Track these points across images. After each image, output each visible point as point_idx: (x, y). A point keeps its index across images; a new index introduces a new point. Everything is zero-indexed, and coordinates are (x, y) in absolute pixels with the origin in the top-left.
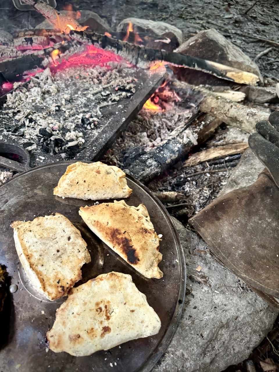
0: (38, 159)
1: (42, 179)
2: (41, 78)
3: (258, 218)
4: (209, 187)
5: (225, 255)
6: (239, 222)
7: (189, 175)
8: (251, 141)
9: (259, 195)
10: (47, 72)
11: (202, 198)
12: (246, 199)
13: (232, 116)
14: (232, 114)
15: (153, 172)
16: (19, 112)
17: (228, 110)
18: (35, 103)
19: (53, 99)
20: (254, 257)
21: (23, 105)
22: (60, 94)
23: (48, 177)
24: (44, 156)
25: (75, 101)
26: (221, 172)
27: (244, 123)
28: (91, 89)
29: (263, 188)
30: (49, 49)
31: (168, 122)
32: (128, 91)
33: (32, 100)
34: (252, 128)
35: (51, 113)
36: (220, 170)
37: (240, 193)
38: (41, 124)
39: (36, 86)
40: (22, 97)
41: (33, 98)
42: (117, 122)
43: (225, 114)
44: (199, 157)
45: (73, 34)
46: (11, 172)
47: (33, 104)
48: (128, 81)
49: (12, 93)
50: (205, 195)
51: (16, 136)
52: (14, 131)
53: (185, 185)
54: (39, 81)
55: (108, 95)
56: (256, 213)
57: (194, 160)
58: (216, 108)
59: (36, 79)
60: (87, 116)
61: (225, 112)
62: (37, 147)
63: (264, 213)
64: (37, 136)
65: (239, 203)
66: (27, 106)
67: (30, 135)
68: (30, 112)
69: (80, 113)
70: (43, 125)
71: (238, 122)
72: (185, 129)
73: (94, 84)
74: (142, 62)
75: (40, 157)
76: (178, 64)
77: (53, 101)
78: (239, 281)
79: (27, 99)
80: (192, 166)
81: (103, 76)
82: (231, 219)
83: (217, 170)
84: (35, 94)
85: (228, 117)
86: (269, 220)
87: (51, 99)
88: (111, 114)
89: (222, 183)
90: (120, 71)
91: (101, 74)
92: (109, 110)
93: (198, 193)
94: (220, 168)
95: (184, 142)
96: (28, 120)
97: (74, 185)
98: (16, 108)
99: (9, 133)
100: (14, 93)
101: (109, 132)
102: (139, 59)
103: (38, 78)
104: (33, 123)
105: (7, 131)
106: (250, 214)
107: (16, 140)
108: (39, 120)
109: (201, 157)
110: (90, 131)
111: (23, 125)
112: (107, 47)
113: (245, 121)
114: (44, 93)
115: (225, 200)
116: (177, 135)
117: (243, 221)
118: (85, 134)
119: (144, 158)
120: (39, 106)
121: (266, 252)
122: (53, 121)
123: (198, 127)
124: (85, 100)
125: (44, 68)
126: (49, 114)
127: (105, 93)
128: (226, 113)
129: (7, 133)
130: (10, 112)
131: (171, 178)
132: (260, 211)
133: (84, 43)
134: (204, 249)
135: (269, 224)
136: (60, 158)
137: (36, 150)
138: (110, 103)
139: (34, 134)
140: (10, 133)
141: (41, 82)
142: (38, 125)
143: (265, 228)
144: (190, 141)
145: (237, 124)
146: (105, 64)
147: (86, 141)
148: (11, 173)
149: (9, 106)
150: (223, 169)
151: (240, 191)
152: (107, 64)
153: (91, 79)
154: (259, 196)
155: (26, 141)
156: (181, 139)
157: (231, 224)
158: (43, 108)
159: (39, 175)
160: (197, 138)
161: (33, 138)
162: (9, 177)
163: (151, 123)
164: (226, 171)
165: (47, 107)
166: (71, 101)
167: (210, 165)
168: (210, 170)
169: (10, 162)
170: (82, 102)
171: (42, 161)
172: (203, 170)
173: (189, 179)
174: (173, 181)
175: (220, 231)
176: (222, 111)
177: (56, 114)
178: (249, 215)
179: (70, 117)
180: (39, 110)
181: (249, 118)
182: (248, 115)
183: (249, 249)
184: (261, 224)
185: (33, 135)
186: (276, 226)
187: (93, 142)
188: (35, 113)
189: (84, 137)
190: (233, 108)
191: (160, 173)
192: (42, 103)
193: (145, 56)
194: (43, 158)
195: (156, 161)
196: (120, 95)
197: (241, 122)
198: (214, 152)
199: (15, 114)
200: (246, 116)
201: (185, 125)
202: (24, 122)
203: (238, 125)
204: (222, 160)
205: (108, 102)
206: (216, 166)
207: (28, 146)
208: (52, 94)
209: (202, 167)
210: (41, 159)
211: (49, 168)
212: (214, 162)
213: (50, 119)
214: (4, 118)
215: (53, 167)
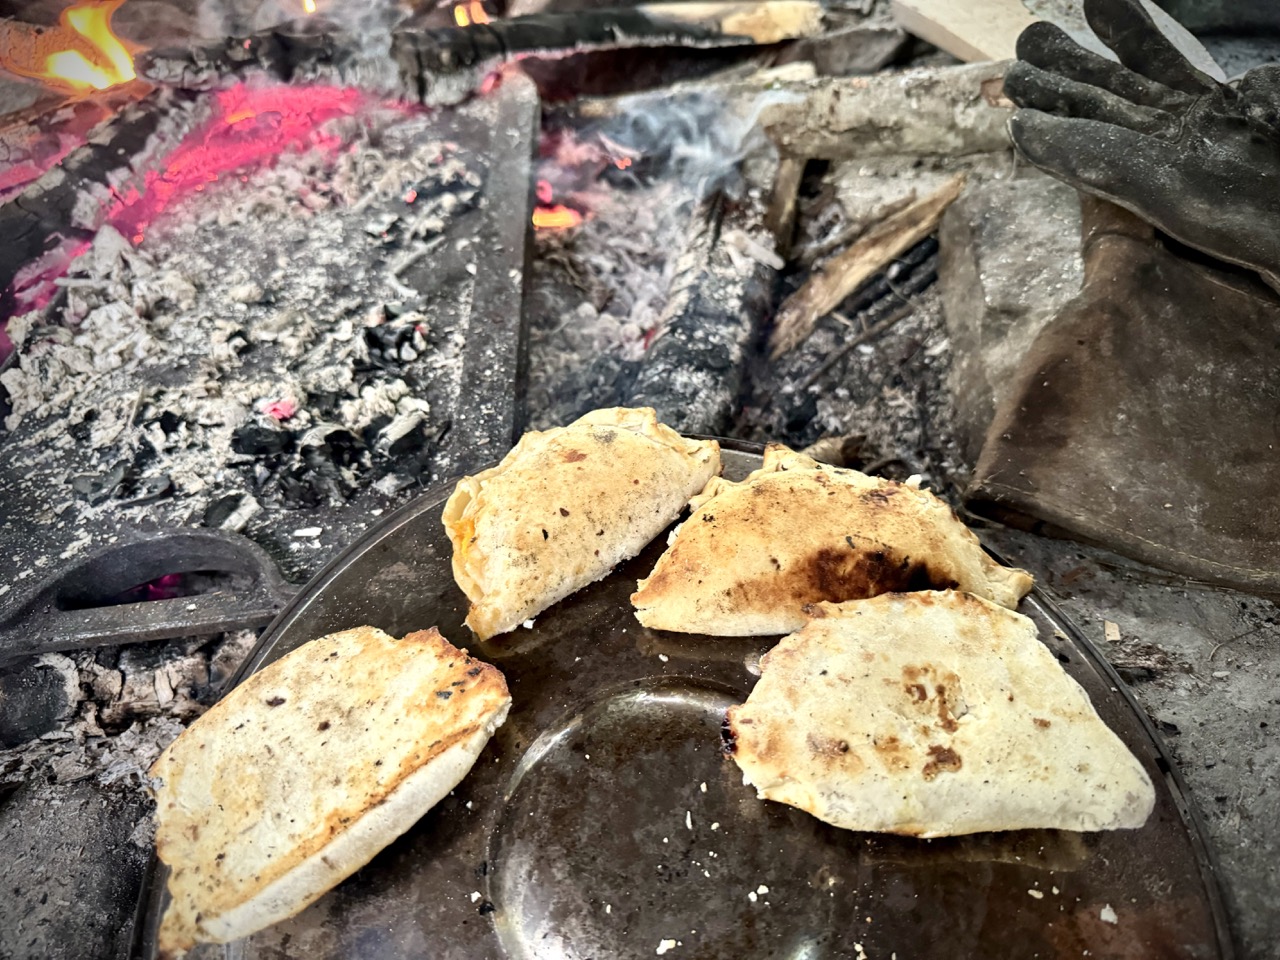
0: (295, 546)
1: (382, 599)
2: (102, 270)
3: (1172, 377)
4: (896, 382)
5: (1163, 543)
6: (1130, 418)
7: (808, 379)
8: (1028, 140)
9: (1136, 303)
10: (109, 242)
11: (900, 426)
12: (1108, 333)
13: (855, 125)
14: (852, 117)
15: (714, 408)
16: (91, 416)
17: (832, 110)
18: (134, 363)
19: (195, 320)
20: (1244, 502)
21: (90, 386)
22: (213, 295)
23: (399, 582)
24: (312, 524)
25: (286, 294)
26: (899, 324)
27: (909, 126)
28: (315, 234)
29: (1134, 275)
30: (77, 158)
31: (629, 244)
32: (456, 186)
33: (121, 353)
34: (944, 130)
35: (226, 367)
36: (892, 318)
37: (1076, 326)
38: (216, 419)
39: (96, 307)
40: (68, 361)
41: (122, 345)
42: (500, 290)
43: (827, 126)
44: (810, 305)
45: (151, 65)
46: (192, 655)
47: (131, 367)
48: (430, 159)
49: (16, 364)
50: (902, 413)
51: (142, 503)
52: (125, 488)
53: (816, 413)
54: (95, 283)
55: (394, 228)
56: (1159, 365)
57: (798, 319)
58: (783, 124)
59: (82, 282)
60: (373, 318)
61: (823, 122)
62: (260, 502)
63: (1179, 352)
64: (231, 466)
65: (1093, 358)
66: (109, 384)
67: (200, 476)
68: (143, 396)
69: (337, 322)
70: (225, 420)
71: (886, 134)
72: (718, 233)
73: (315, 214)
74: (442, 81)
75: (298, 533)
76: (562, 45)
77: (199, 325)
78: (1244, 606)
79: (97, 359)
80: (799, 346)
81: (328, 177)
82: (1101, 420)
83: (884, 323)
84: (119, 328)
85: (840, 133)
86: (1209, 368)
87: (188, 324)
88: (454, 279)
89: (929, 352)
90: (375, 142)
91: (319, 174)
92: (434, 270)
93: (877, 418)
94: (884, 313)
95: (743, 272)
96: (156, 426)
97: (540, 551)
98: (73, 410)
99: (104, 506)
100: (25, 360)
101: (495, 335)
102: (428, 75)
103: (81, 275)
104: (182, 427)
105: (96, 503)
106: (1142, 377)
107: (153, 518)
108: (198, 409)
109: (817, 300)
110: (420, 365)
111: (146, 454)
112: (298, 72)
113: (909, 119)
114: (147, 315)
115: (1042, 368)
116: (705, 260)
117: (1139, 409)
118: (410, 380)
119: (656, 379)
120: (158, 366)
121: (1265, 470)
122: (254, 389)
123: (750, 213)
124: (320, 274)
125: (88, 235)
126: (218, 375)
127: (380, 223)
128: (828, 123)
129: (98, 509)
130: (54, 434)
131: (758, 411)
132: (1167, 353)
133: (204, 88)
134: (1076, 562)
135: (1214, 379)
136: (381, 500)
137: (263, 516)
138: (421, 247)
139: (212, 464)
140: (111, 504)
141: (105, 283)
142: (205, 427)
143: (1213, 399)
144: (758, 264)
145: (880, 141)
146: (313, 136)
147: (432, 403)
148: (198, 658)
149: (38, 415)
150: (898, 312)
151: (1073, 320)
152: (319, 134)
153: (294, 203)
154: (1135, 307)
155: (199, 504)
156: (727, 267)
157: (1109, 436)
158: (181, 367)
159: (360, 593)
160: (773, 245)
161: (220, 479)
162: (194, 679)
163: (581, 269)
164: (910, 312)
165: (193, 358)
166: (273, 299)
167: (852, 316)
168: (859, 330)
169: (192, 607)
170: (316, 288)
171: (317, 545)
172: (839, 340)
173: (815, 389)
174: (773, 420)
175: (1092, 475)
176: (811, 123)
177: (248, 365)
178: (1145, 383)
179: (306, 351)
180: (170, 377)
181: (919, 100)
182: (908, 94)
183: (1214, 487)
184: (1191, 391)
185: (213, 470)
186: (1236, 375)
187: (467, 390)
188: (161, 393)
189: (414, 391)
190: (844, 99)
191: (733, 402)
192: (164, 352)
193: (445, 56)
194: (315, 531)
195: (699, 369)
196: (434, 211)
197: (897, 129)
198: (851, 266)
199: (80, 432)
200: (906, 101)
201: (707, 222)
202: (142, 440)
203: (889, 143)
204: (881, 286)
205: (409, 248)
206: (871, 311)
207: (226, 516)
208: (183, 306)
209: (831, 336)
210: (309, 539)
211: (383, 548)
212: (858, 302)
213: (239, 390)
214: (47, 465)
215: (396, 535)
